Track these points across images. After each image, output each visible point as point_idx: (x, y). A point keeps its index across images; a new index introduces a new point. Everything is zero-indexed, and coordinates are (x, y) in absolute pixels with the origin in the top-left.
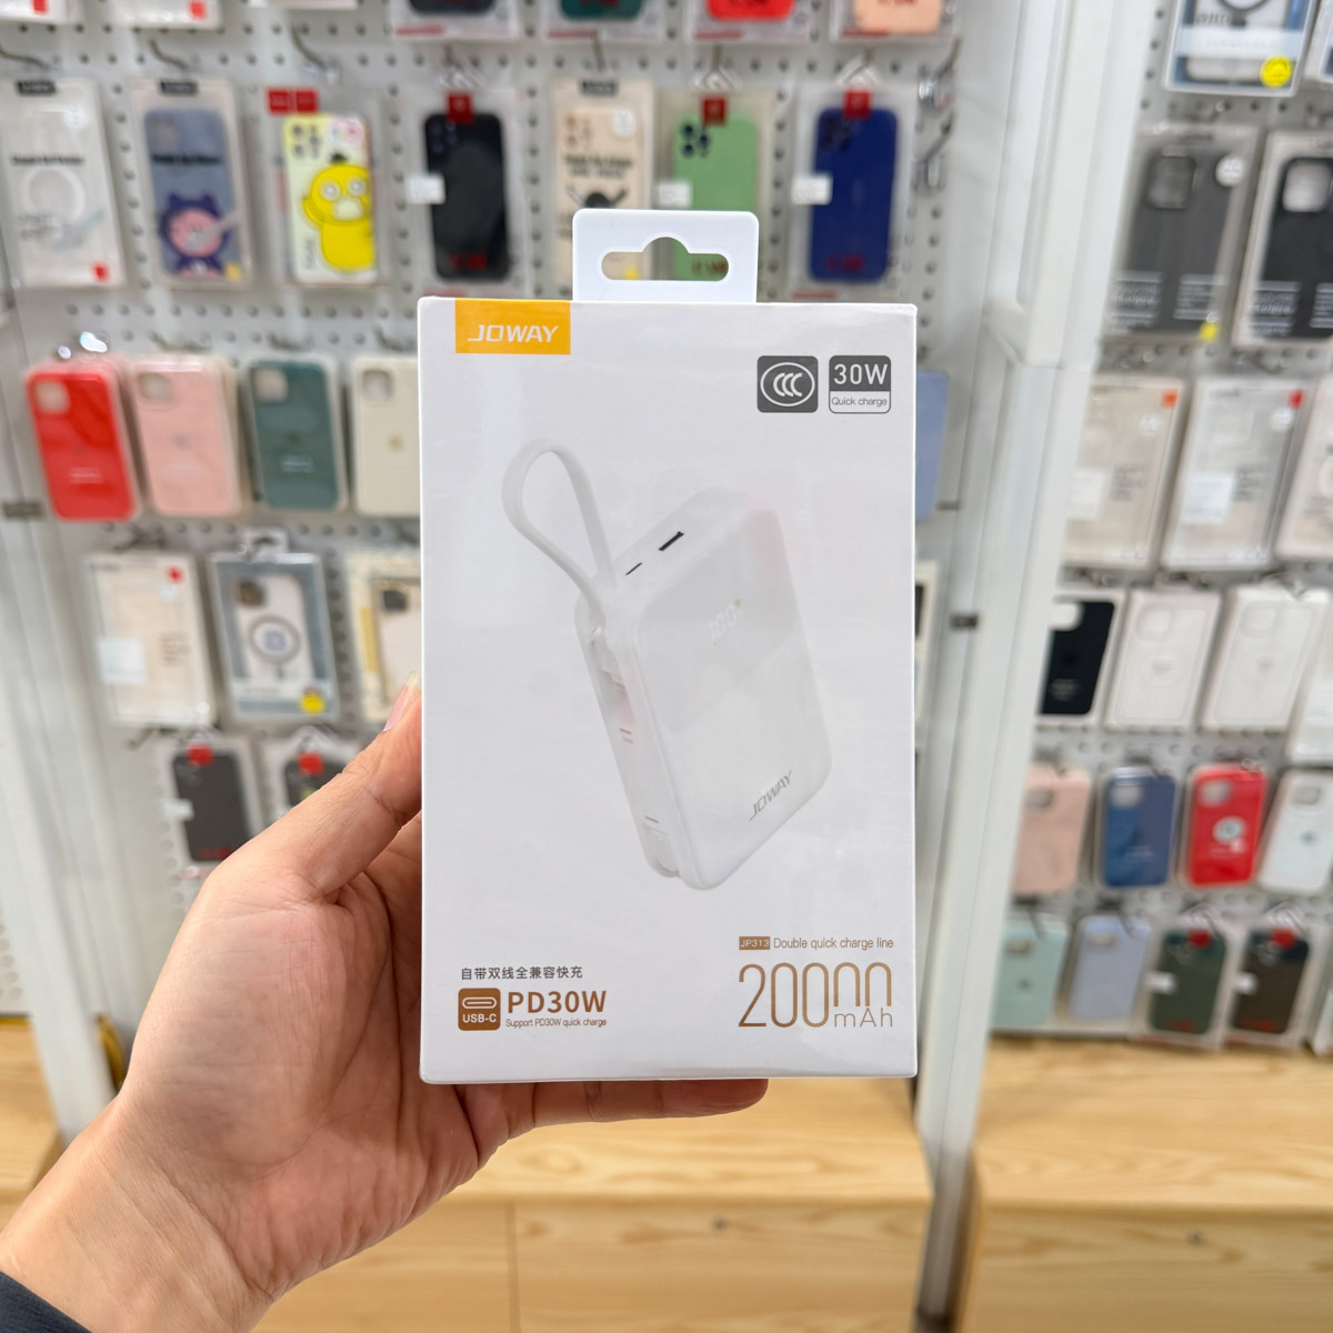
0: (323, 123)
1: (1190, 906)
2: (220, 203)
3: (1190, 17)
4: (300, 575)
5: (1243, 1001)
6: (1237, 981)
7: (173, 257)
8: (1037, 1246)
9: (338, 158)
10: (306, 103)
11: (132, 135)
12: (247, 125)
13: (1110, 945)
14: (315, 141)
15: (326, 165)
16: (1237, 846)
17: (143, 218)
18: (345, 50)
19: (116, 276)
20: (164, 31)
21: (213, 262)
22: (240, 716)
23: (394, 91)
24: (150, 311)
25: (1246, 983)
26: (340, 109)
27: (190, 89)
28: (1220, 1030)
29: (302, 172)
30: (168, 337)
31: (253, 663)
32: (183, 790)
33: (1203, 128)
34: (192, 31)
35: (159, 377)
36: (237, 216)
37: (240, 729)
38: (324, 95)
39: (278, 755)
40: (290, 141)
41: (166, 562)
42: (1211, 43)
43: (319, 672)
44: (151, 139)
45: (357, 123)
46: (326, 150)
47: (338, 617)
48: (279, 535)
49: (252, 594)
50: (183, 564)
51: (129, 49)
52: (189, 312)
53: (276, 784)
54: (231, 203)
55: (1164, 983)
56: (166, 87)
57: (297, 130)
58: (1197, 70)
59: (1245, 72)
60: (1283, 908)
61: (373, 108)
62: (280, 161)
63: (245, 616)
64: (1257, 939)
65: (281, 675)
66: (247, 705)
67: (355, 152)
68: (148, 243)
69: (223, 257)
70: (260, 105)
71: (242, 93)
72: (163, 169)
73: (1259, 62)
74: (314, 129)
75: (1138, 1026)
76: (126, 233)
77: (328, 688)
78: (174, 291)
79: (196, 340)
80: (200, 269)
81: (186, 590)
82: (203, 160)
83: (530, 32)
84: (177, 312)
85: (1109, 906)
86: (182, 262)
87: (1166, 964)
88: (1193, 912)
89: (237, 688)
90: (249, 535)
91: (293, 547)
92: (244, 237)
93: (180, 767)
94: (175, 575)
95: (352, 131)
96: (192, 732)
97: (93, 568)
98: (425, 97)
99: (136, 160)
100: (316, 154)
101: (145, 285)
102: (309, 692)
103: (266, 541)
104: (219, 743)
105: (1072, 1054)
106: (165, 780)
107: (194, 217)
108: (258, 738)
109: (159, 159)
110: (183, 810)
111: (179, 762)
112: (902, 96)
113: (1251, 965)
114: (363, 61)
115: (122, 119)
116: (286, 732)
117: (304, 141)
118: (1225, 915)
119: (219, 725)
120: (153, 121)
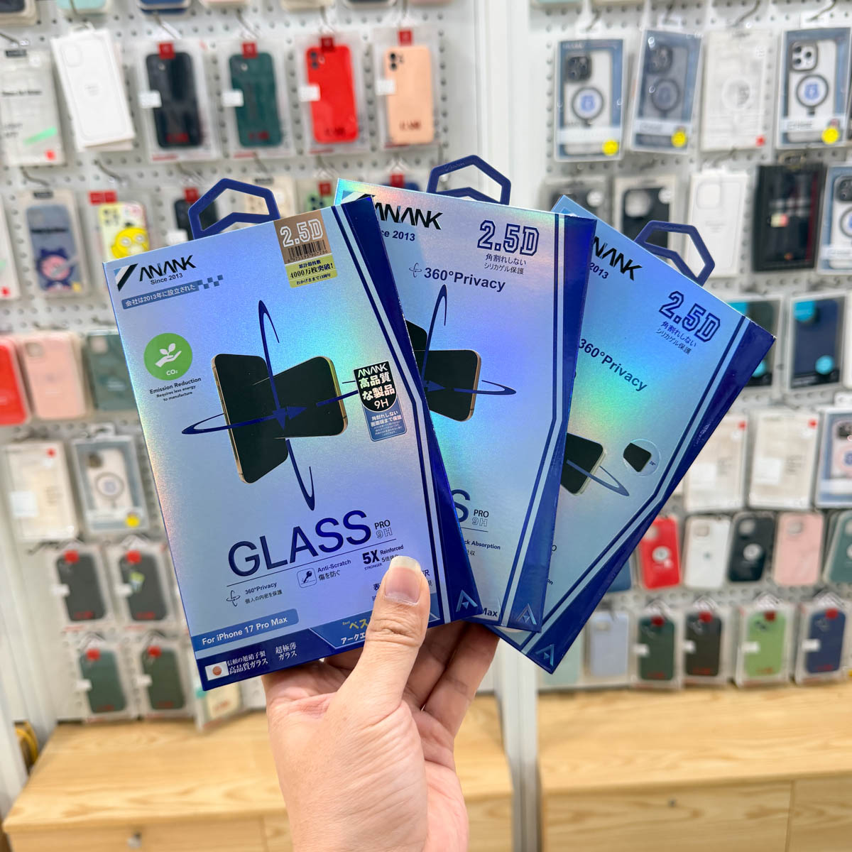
0: (120, 208)
1: (650, 602)
2: (68, 252)
3: (562, 124)
4: (122, 448)
5: (689, 657)
6: (684, 646)
7: (44, 282)
9: (129, 225)
10: (110, 198)
11: (20, 220)
12: (81, 213)
13: (607, 629)
14: (116, 217)
15: (122, 229)
16: (668, 564)
17: (28, 262)
18: (131, 171)
19: (14, 293)
20: (36, 167)
21: (65, 282)
22: (93, 532)
23: (158, 190)
24: (35, 311)
25: (690, 647)
26: (129, 199)
27: (48, 195)
28: (680, 677)
29: (109, 233)
30: (42, 324)
31: (99, 501)
32: (63, 579)
33: (578, 179)
34: (51, 167)
35: (36, 344)
36: (78, 257)
37: (94, 540)
38: (119, 193)
39: (115, 553)
40: (103, 217)
41: (46, 446)
42: (575, 136)
43: (135, 503)
44: (30, 223)
45: (138, 206)
46: (122, 220)
47: (145, 470)
48: (109, 426)
49: (95, 461)
50: (56, 446)
51: (18, 178)
52: (55, 310)
53: (116, 572)
54: (74, 250)
56: (37, 195)
57: (106, 212)
58: (570, 150)
59: (595, 149)
60: (703, 599)
61: (146, 198)
62: (98, 228)
63: (92, 473)
64: (691, 619)
65: (114, 506)
66: (97, 526)
67: (138, 221)
68: (31, 276)
69: (71, 280)
70: (86, 201)
71: (77, 196)
72: (37, 236)
73: (600, 144)
74: (115, 211)
75: (633, 678)
76: (19, 271)
77: (142, 511)
78: (47, 299)
79: (58, 324)
80: (59, 287)
81: (58, 462)
82: (58, 230)
83: (227, 156)
84: (49, 310)
85: (604, 606)
86: (49, 283)
87: (643, 639)
88: (652, 605)
89: (90, 516)
90: (93, 428)
91: (117, 432)
92: (83, 269)
93: (60, 565)
94: (51, 453)
95: (135, 211)
96: (66, 543)
97: (7, 452)
98: (173, 191)
99: (23, 234)
100: (117, 223)
101: (32, 297)
102: (130, 515)
103: (102, 430)
104: (82, 549)
105: (597, 699)
106: (53, 574)
107: (55, 260)
108: (104, 545)
109: (35, 231)
110: (64, 590)
111: (60, 562)
113: (690, 635)
114: (141, 175)
115: (16, 213)
116: (120, 540)
117: (110, 217)
118: (672, 606)
119: (81, 538)
120: (31, 212)
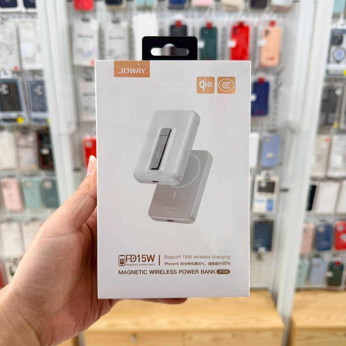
1: (335, 255)
8: (309, 338)
13: (318, 265)
28: (343, 286)
33: (332, 84)
42: (333, 67)
55: (330, 274)
58: (331, 73)
59: (340, 73)
85: (317, 256)
87: (331, 269)
88: (335, 257)
105: (309, 294)
112: (270, 78)
